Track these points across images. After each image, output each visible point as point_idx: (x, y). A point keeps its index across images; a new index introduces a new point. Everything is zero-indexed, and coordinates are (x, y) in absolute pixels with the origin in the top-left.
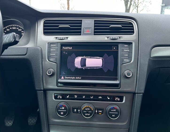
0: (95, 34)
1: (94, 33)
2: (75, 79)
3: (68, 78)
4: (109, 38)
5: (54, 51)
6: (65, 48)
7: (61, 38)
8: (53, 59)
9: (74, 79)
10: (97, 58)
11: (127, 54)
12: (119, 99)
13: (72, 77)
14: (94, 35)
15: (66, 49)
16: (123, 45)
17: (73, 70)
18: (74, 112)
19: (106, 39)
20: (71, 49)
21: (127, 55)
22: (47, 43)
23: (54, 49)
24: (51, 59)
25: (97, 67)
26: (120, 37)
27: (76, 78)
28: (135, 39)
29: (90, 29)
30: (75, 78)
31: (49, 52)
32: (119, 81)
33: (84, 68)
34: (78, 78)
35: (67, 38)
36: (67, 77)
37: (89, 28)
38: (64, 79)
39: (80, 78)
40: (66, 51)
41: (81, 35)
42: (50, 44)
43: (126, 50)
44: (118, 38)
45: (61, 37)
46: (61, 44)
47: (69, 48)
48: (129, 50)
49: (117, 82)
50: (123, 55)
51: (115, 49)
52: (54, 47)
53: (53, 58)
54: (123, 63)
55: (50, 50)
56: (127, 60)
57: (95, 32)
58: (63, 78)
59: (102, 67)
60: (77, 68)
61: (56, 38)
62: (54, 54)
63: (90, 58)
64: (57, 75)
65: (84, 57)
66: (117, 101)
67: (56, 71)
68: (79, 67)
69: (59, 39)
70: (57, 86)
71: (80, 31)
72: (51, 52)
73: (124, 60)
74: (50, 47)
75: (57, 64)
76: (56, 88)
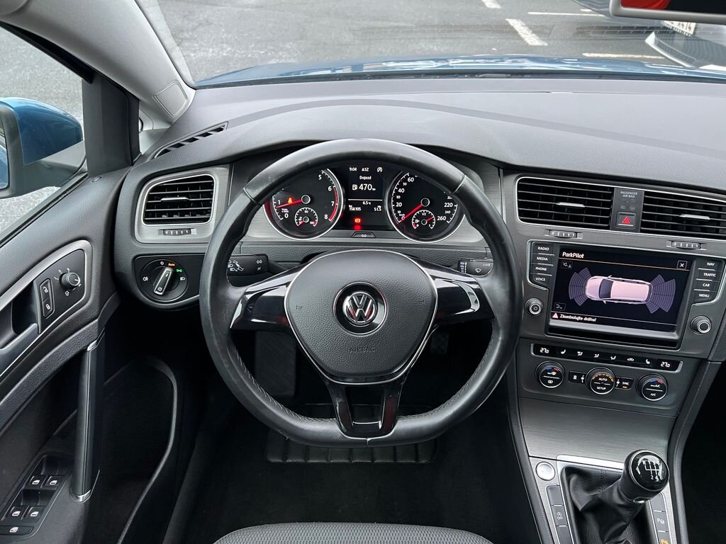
0: (643, 229)
1: (641, 227)
2: (583, 321)
3: (567, 317)
5: (544, 262)
6: (568, 255)
7: (563, 235)
8: (541, 279)
9: (580, 321)
10: (638, 283)
11: (708, 282)
12: (668, 365)
13: (577, 316)
14: (641, 231)
15: (570, 258)
16: (704, 262)
17: (580, 302)
18: (572, 380)
20: (581, 259)
21: (709, 285)
22: (529, 242)
23: (545, 256)
24: (537, 279)
25: (634, 301)
26: (700, 244)
27: (586, 319)
29: (633, 215)
30: (582, 319)
31: (534, 262)
32: (678, 333)
33: (604, 301)
34: (590, 319)
35: (577, 233)
36: (566, 315)
37: (631, 214)
38: (559, 319)
39: (594, 320)
40: (569, 261)
41: (608, 228)
42: (536, 244)
43: (709, 275)
44: (697, 245)
45: (562, 232)
46: (561, 246)
47: (578, 255)
48: (714, 275)
49: (673, 336)
51: (684, 267)
52: (545, 251)
53: (541, 277)
54: (696, 300)
55: (535, 257)
56: (706, 296)
57: (643, 224)
58: (556, 316)
59: (645, 303)
60: (589, 300)
61: (550, 231)
62: (545, 269)
63: (623, 281)
65: (610, 278)
66: (665, 368)
67: (547, 305)
68: (595, 297)
69: (558, 235)
70: (545, 334)
71: (609, 217)
72: (537, 263)
73: (700, 294)
74: (533, 251)
75: (549, 290)
76: (543, 336)
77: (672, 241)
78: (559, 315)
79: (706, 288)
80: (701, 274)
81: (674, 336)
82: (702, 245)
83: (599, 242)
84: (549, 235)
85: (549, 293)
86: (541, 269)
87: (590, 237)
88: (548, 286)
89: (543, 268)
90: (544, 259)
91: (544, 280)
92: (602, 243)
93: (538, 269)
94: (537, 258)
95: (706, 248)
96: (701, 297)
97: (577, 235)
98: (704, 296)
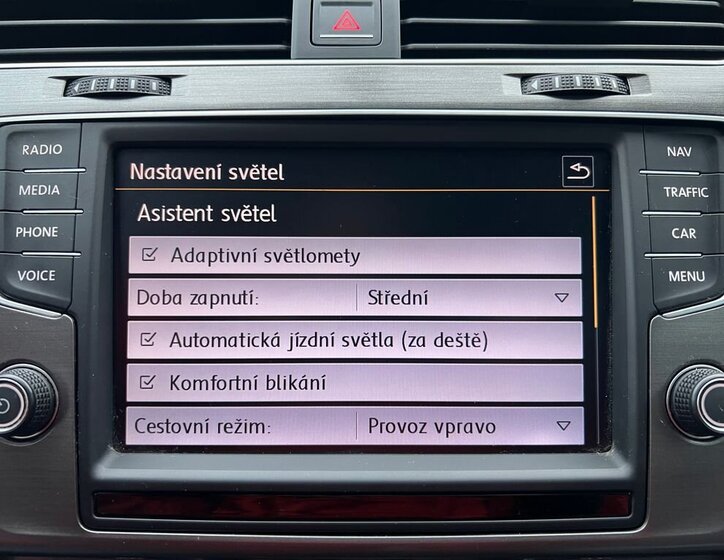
0: (411, 46)
1: (404, 41)
4: (535, 84)
5: (49, 202)
7: (112, 86)
8: (39, 276)
11: (686, 223)
14: (406, 54)
15: (157, 182)
16: (653, 142)
19: (512, 90)
21: (692, 233)
23: (49, 180)
24: (23, 279)
26: (624, 78)
31: (3, 211)
32: (623, 450)
35: (167, 79)
41: (286, 55)
42: (12, 136)
43: (685, 193)
45: (107, 79)
46: (108, 136)
48: (701, 193)
50: (655, 236)
52: (49, 161)
53: (38, 265)
54: (660, 300)
56: (694, 276)
57: (409, 33)
61: (70, 80)
62: (51, 232)
67: (72, 387)
69: (93, 89)
70: (83, 524)
71: (283, 20)
72: (22, 211)
73: (671, 273)
74: (7, 163)
75: (76, 322)
76: (76, 535)
77: (525, 78)
79: (685, 245)
80: (653, 194)
81: (611, 465)
82: (631, 81)
83: (249, 101)
84: (65, 95)
85: (79, 335)
86: (37, 232)
87: (216, 88)
88: (69, 300)
89: (44, 229)
90: (47, 190)
91: (51, 275)
92: (263, 104)
93: (25, 232)
94: (21, 187)
95: (649, 90)
96: (678, 284)
97: (170, 84)
98: (686, 278)
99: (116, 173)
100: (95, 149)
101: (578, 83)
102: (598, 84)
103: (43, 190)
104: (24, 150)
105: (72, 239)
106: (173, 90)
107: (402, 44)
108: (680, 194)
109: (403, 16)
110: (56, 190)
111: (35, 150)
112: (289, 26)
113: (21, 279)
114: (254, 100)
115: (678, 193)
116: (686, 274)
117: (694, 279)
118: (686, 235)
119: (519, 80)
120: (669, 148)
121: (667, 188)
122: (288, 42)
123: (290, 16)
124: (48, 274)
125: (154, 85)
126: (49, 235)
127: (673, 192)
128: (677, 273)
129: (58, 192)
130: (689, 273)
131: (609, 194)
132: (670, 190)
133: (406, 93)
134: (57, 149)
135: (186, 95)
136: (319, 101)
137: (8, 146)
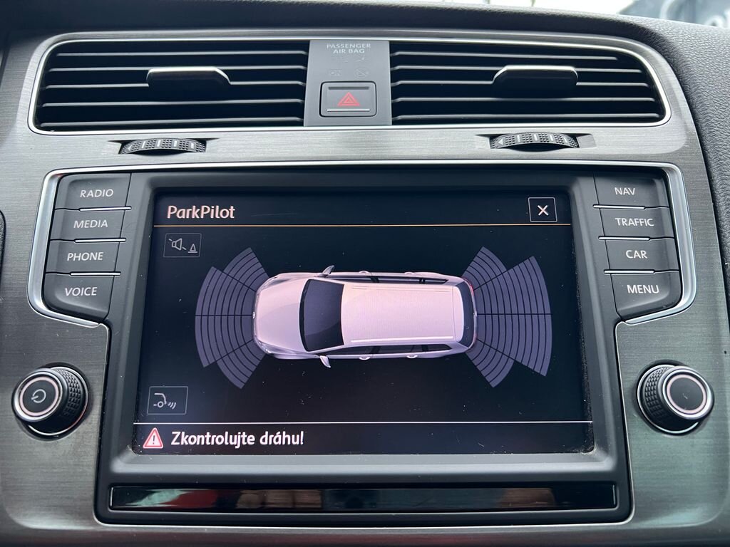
0: (400, 117)
2: (257, 449)
3: (198, 440)
4: (501, 141)
5: (98, 234)
6: (184, 214)
7: (158, 145)
8: (83, 292)
9: (245, 450)
10: (422, 281)
11: (638, 246)
13: (234, 431)
14: (395, 123)
15: (191, 221)
16: (603, 185)
17: (238, 374)
19: (482, 147)
20: (229, 220)
21: (644, 254)
22: (53, 177)
23: (100, 217)
25: (425, 348)
26: (574, 136)
27: (266, 439)
28: (678, 148)
29: (367, 88)
30: (251, 440)
31: (58, 240)
32: (605, 447)
33: (324, 359)
34: (281, 438)
35: (203, 142)
36: (190, 431)
37: (359, 84)
38: (168, 450)
39: (297, 440)
40: (189, 230)
41: (301, 124)
42: (75, 182)
43: (633, 222)
44: (566, 141)
45: (155, 141)
46: (152, 183)
47: (216, 212)
48: (648, 222)
50: (612, 257)
51: (551, 217)
52: (103, 202)
53: (83, 283)
54: (625, 308)
55: (66, 222)
56: (650, 289)
57: (397, 109)
58: (154, 441)
59: (464, 349)
60: (270, 362)
61: (125, 144)
62: (97, 256)
63: (375, 280)
64: (106, 421)
65: (328, 276)
67: (101, 387)
68: (290, 347)
69: (143, 147)
70: (97, 517)
71: (299, 100)
72: (74, 241)
73: (628, 286)
74: (67, 203)
75: (110, 331)
76: (91, 528)
77: (493, 138)
78: (166, 436)
79: (639, 265)
81: (595, 460)
82: (579, 139)
83: (270, 156)
84: (120, 153)
85: (112, 342)
86: (85, 256)
87: (242, 146)
88: (107, 311)
89: (92, 254)
90: (98, 224)
91: (93, 291)
92: (280, 158)
93: (75, 257)
94: (76, 222)
95: (594, 145)
96: (636, 295)
97: (205, 145)
98: (643, 291)
99: (155, 213)
100: (140, 192)
101: (536, 139)
102: (552, 140)
103: (94, 223)
104: (82, 194)
105: (114, 261)
106: (207, 149)
107: (393, 116)
108: (630, 223)
109: (393, 97)
110: (105, 224)
111: (91, 194)
112: (303, 104)
113: (68, 295)
114: (273, 155)
115: (627, 222)
116: (642, 287)
117: (650, 292)
118: (639, 256)
119: (487, 140)
120: (616, 189)
121: (618, 219)
122: (302, 116)
123: (303, 98)
124: (91, 289)
125: (193, 145)
126: (95, 259)
127: (623, 222)
128: (634, 286)
129: (106, 225)
130: (644, 286)
131: (571, 226)
132: (621, 221)
133: (396, 149)
134: (109, 193)
135: (219, 151)
136: (326, 155)
137: (69, 190)
